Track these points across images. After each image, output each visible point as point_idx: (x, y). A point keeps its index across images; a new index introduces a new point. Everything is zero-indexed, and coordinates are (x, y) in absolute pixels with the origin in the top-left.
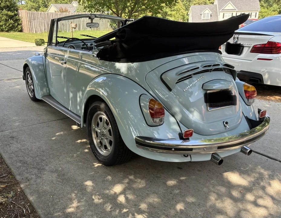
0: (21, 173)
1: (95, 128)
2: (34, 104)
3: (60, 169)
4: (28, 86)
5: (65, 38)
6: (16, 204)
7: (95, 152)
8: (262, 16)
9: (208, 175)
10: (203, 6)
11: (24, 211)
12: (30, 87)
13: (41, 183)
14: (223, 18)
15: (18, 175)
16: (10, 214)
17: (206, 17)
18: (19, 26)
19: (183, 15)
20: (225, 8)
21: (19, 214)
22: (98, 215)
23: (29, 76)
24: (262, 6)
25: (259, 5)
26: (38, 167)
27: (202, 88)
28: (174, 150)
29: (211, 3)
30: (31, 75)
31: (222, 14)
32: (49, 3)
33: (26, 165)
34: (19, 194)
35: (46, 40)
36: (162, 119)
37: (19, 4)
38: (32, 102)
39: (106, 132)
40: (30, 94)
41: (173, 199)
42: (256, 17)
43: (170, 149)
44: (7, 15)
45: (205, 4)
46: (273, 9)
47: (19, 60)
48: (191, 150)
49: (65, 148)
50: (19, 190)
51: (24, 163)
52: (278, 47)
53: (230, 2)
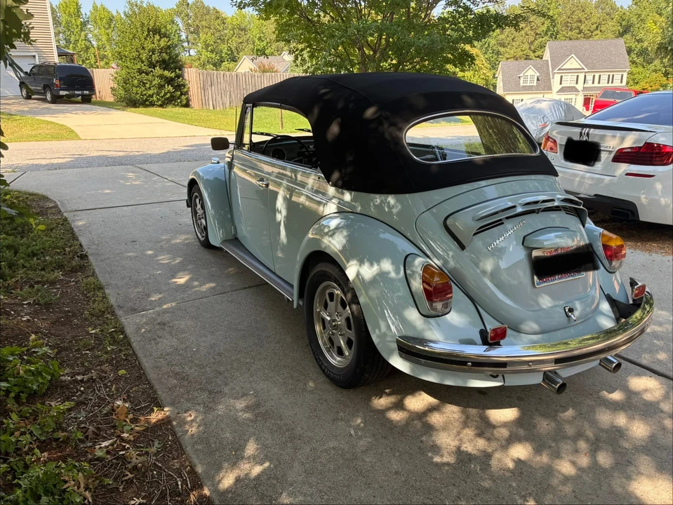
0: (177, 401)
1: (321, 311)
2: (206, 255)
3: (251, 393)
4: (196, 221)
5: (267, 134)
6: (163, 468)
7: (319, 358)
8: (634, 80)
9: (537, 410)
10: (523, 62)
11: (179, 483)
12: (199, 221)
13: (215, 423)
14: (561, 84)
15: (171, 404)
16: (152, 490)
17: (528, 82)
18: (183, 97)
19: (486, 79)
20: (564, 67)
21: (170, 490)
22: (323, 494)
23: (198, 200)
24: (633, 62)
25: (628, 61)
26: (209, 387)
27: (523, 244)
28: (472, 366)
29: (538, 57)
30: (202, 199)
31: (557, 77)
32: (241, 54)
33: (185, 383)
34: (171, 446)
35: (232, 138)
36: (447, 303)
37: (184, 56)
38: (202, 248)
39: (340, 321)
40: (199, 234)
41: (470, 461)
42: (621, 82)
43: (464, 363)
44: (161, 77)
45: (527, 58)
46: (653, 68)
47: (181, 163)
48: (504, 365)
49: (261, 347)
50: (170, 438)
51: (183, 379)
52: (663, 153)
53: (573, 55)
